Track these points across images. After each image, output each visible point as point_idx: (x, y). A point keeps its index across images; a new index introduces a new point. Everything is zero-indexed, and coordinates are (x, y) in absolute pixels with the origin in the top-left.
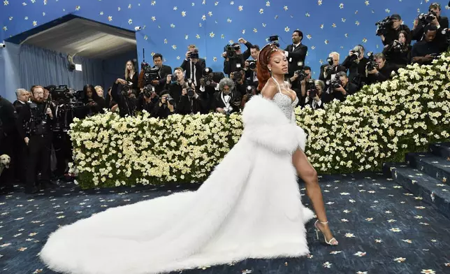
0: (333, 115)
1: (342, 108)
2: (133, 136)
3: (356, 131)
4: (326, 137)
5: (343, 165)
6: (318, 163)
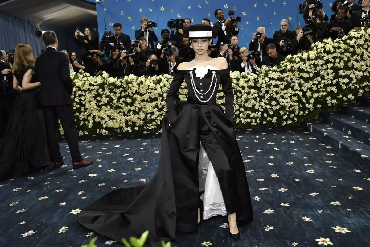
0: (263, 79)
1: (270, 74)
2: (94, 93)
3: (280, 93)
4: (256, 97)
5: (269, 120)
6: (249, 119)
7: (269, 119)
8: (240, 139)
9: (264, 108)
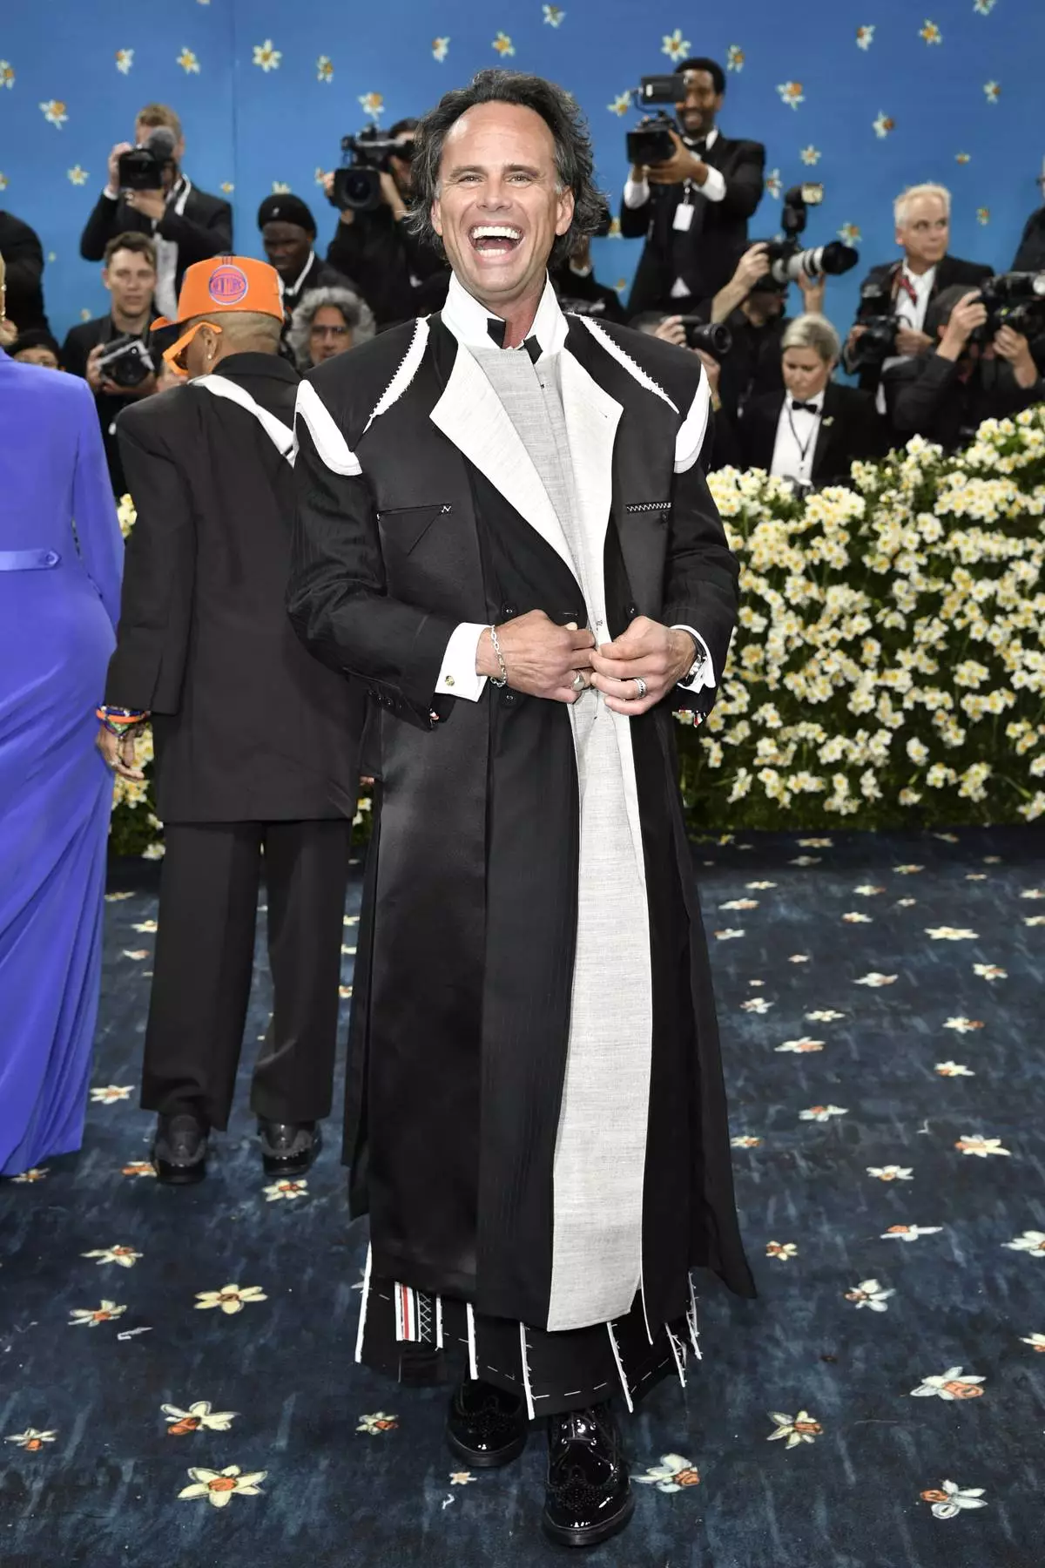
0: (904, 523)
1: (950, 488)
3: (1015, 610)
4: (859, 638)
5: (940, 784)
6: (814, 774)
7: (938, 775)
8: (752, 904)
9: (908, 704)
